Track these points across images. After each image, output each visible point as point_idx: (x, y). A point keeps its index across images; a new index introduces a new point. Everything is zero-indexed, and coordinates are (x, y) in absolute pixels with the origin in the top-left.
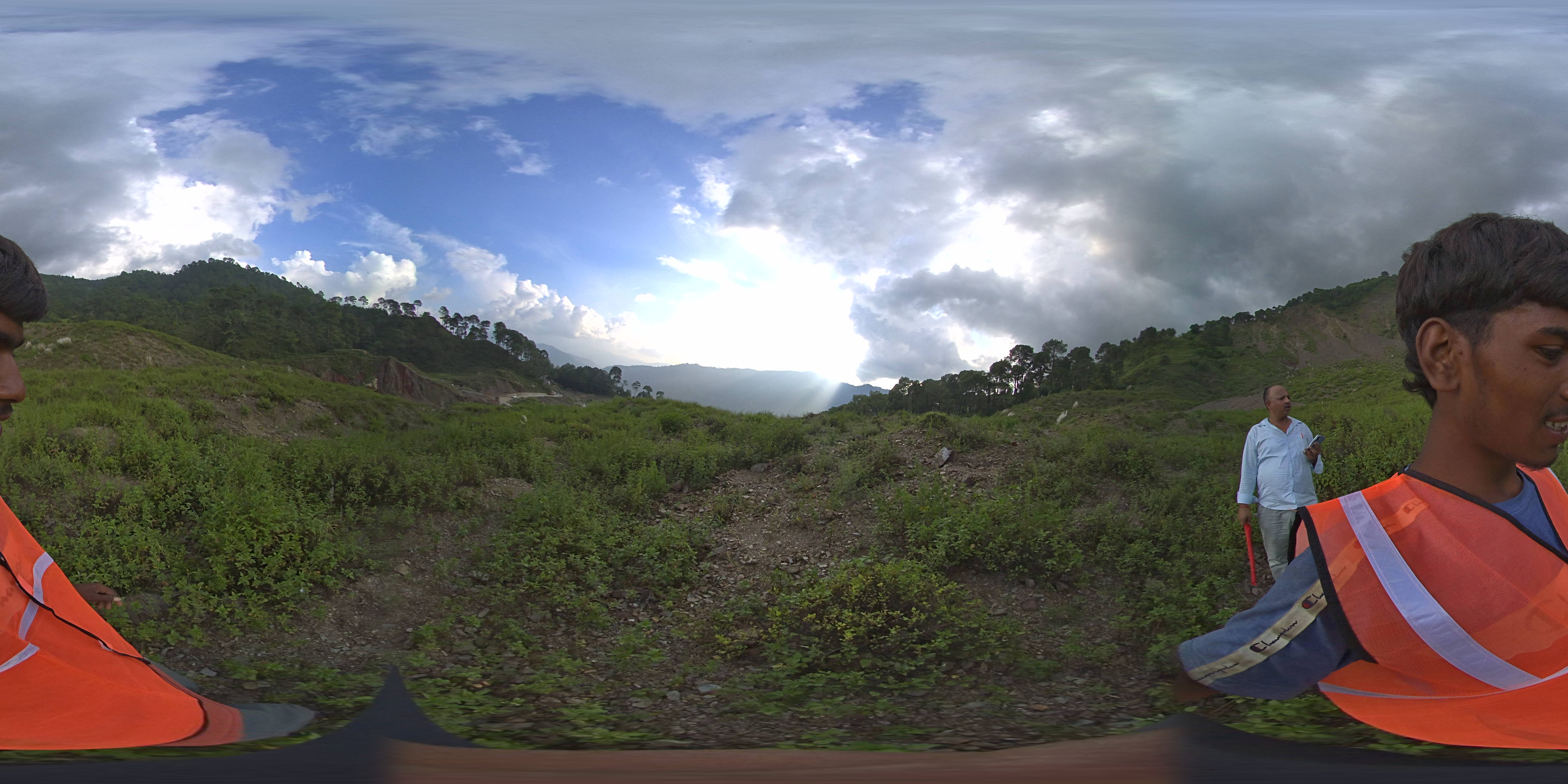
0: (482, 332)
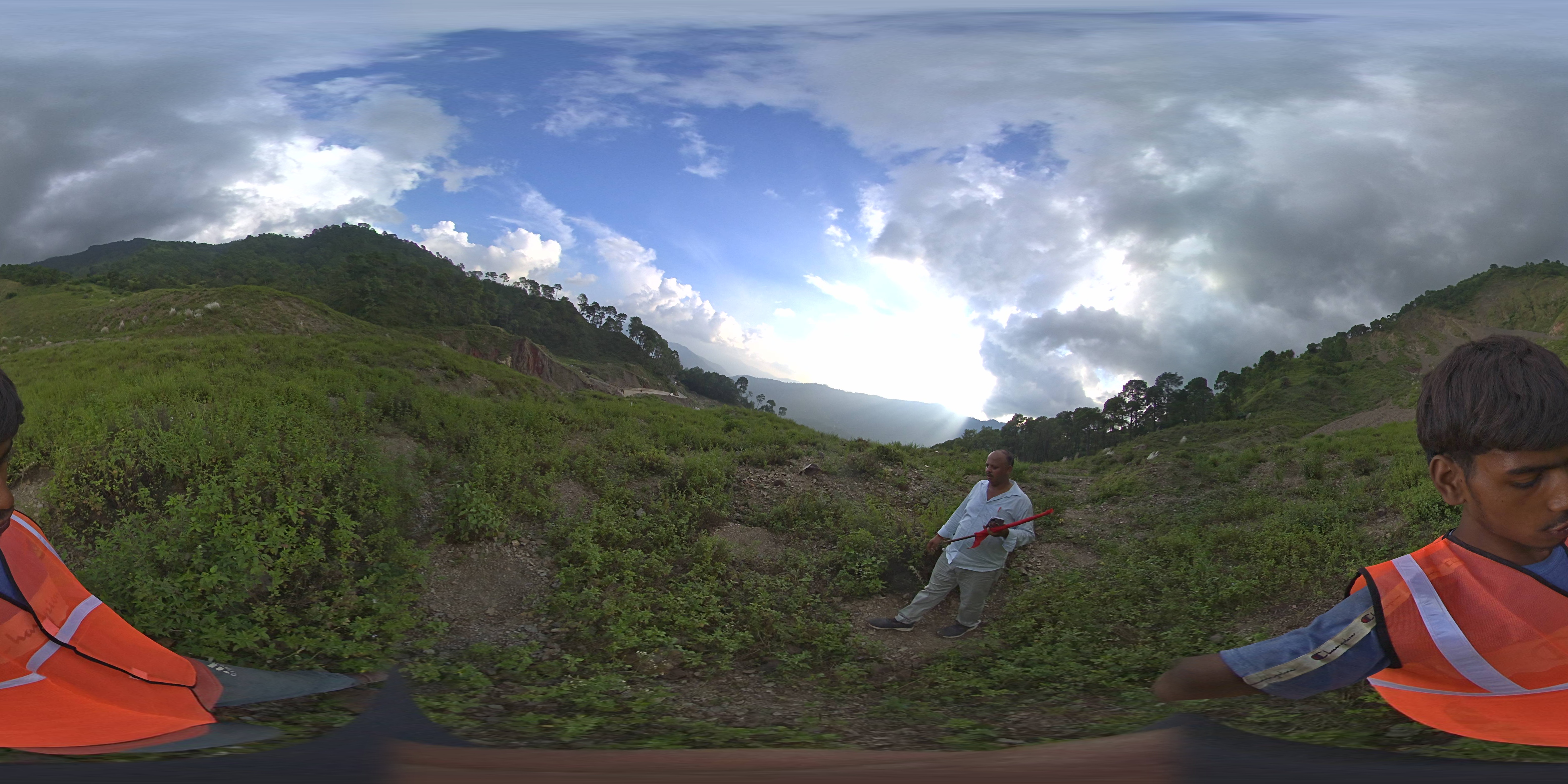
0: (618, 325)
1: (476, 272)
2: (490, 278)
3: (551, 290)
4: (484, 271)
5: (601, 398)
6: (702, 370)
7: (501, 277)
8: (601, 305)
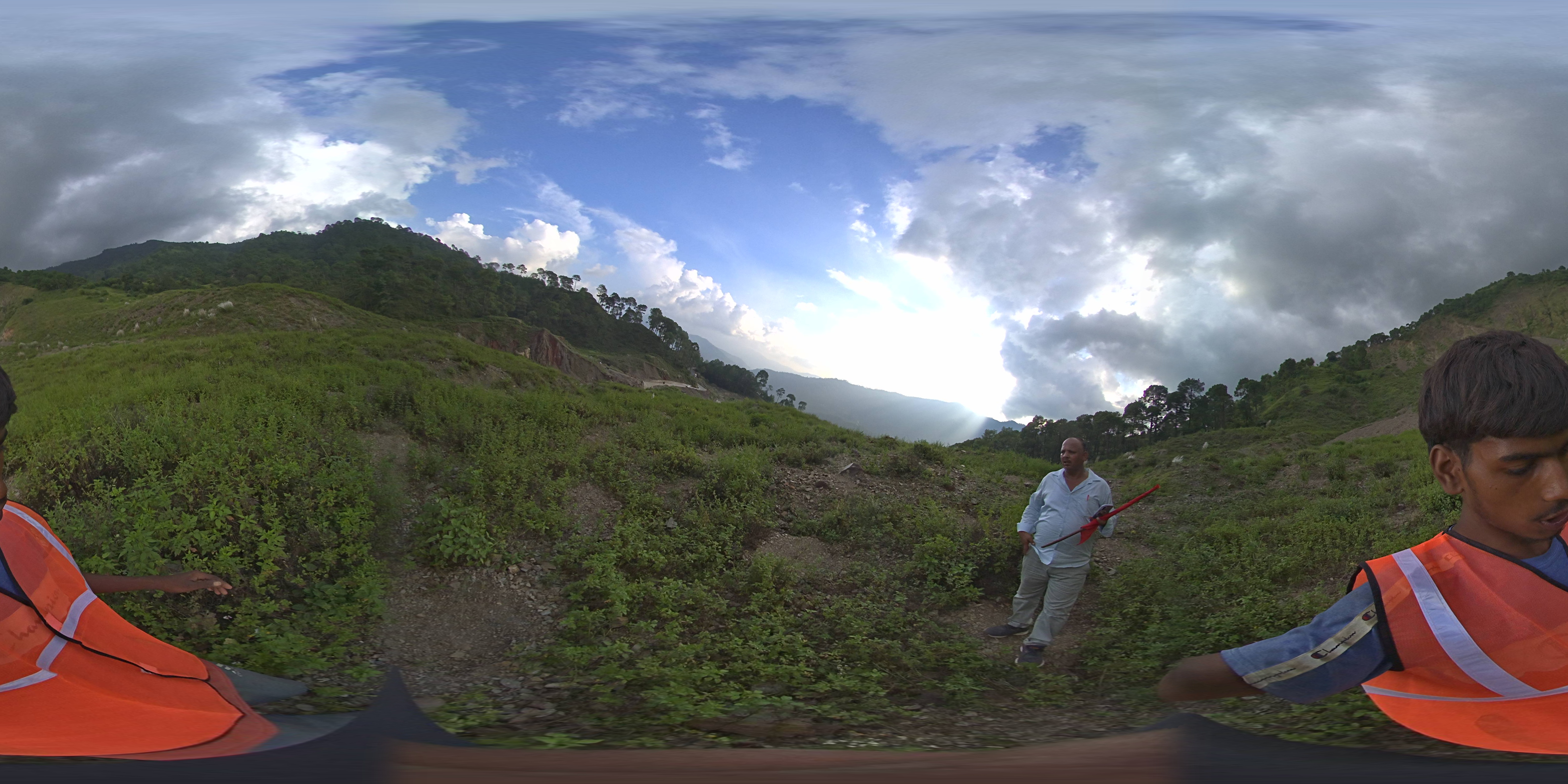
0: (638, 316)
1: (492, 264)
2: (508, 270)
3: (570, 281)
4: (501, 263)
5: (621, 390)
6: (722, 363)
7: (518, 268)
8: (620, 297)
